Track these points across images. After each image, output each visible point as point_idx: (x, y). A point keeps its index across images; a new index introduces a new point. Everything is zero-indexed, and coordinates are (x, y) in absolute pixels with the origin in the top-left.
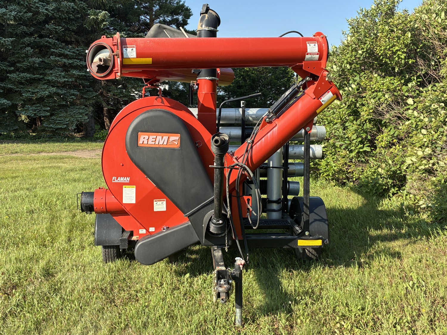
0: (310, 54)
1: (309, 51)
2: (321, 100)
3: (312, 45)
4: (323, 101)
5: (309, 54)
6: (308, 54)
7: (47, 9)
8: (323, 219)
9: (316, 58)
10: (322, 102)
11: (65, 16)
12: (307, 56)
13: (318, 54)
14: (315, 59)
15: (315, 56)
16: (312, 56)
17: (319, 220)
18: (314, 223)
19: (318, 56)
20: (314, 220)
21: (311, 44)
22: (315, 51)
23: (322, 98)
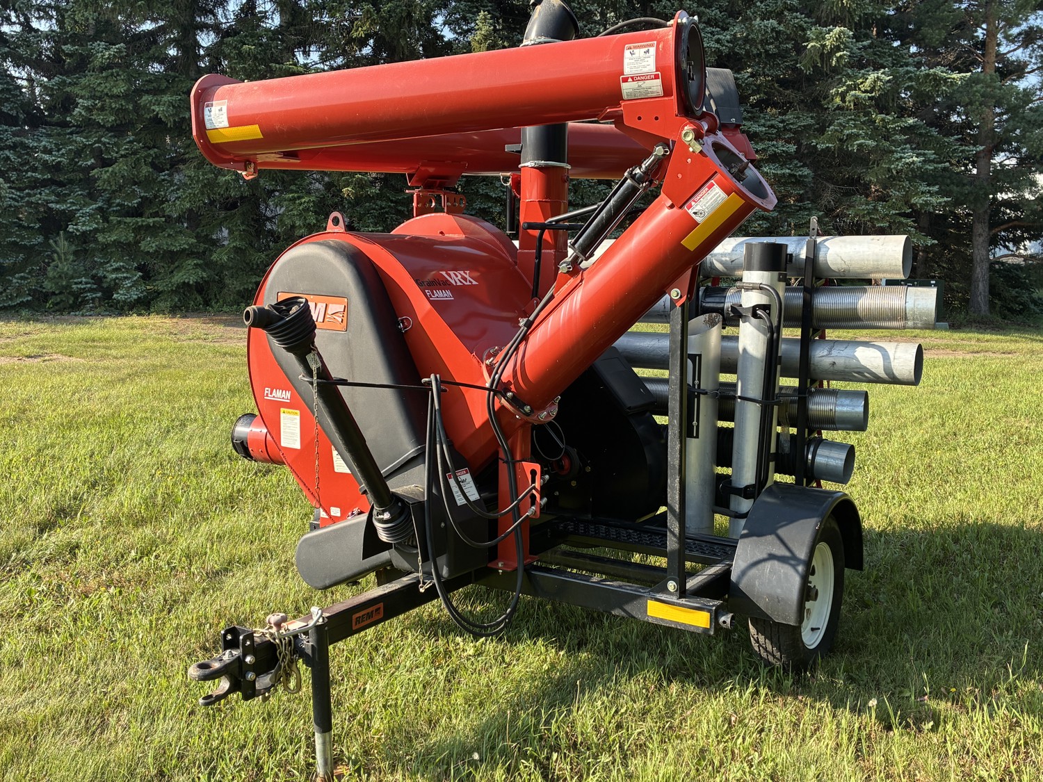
0: (632, 78)
1: (628, 71)
2: (691, 212)
3: (639, 52)
4: (695, 213)
5: (630, 80)
6: (625, 80)
7: (718, 41)
8: (794, 557)
9: (655, 89)
10: (693, 216)
11: (758, 49)
12: (624, 86)
13: (656, 77)
14: (652, 92)
15: (648, 83)
16: (641, 83)
17: (782, 559)
18: (763, 564)
19: (659, 82)
20: (765, 556)
21: (636, 51)
22: (645, 70)
23: (693, 203)
